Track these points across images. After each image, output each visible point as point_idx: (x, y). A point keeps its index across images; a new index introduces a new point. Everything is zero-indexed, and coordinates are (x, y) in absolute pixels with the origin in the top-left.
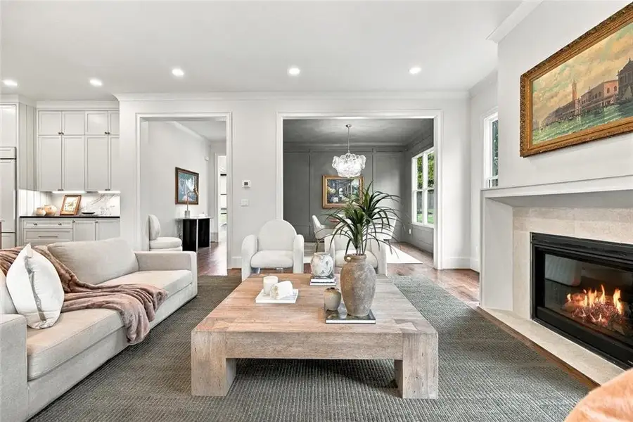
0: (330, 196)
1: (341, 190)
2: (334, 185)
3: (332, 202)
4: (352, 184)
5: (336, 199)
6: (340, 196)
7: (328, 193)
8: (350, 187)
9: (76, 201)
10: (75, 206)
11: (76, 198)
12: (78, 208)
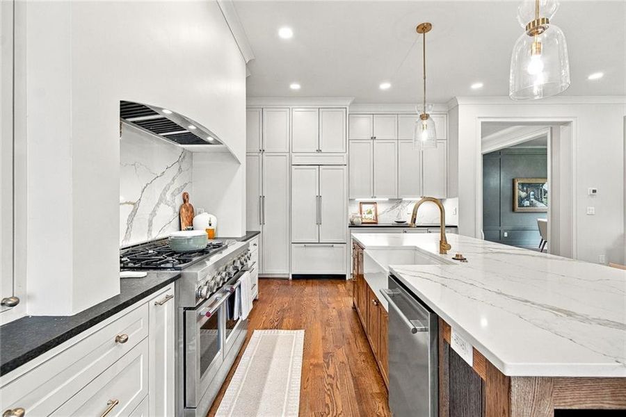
0: (521, 199)
1: (532, 193)
2: (525, 188)
3: (523, 206)
4: (544, 187)
5: (527, 203)
6: (532, 200)
7: (520, 197)
8: (541, 190)
9: (373, 209)
10: (373, 213)
11: (372, 205)
12: (376, 217)
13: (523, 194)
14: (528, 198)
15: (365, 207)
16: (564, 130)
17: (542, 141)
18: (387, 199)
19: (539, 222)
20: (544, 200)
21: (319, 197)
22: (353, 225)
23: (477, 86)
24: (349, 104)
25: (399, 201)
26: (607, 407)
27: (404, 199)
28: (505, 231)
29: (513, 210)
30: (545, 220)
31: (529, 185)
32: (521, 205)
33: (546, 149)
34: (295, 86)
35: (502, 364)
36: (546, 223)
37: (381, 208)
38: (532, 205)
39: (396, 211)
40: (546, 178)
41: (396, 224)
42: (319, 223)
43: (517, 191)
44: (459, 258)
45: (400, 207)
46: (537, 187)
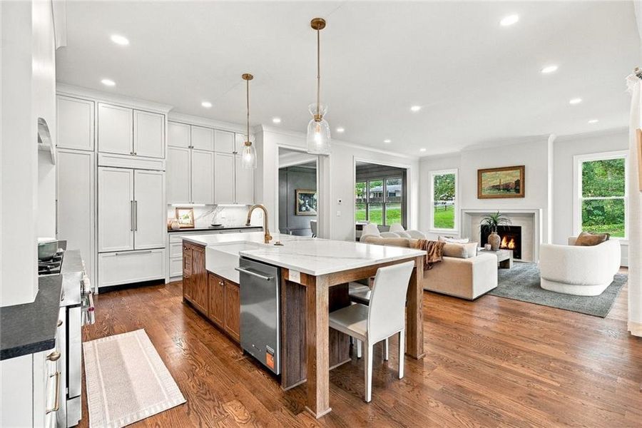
0: (300, 205)
1: (307, 201)
2: (303, 198)
3: (302, 210)
4: (314, 197)
5: (304, 208)
6: (307, 206)
7: (300, 203)
8: (313, 199)
9: (190, 214)
10: (190, 218)
11: (189, 210)
12: (193, 221)
13: (302, 202)
14: (304, 205)
15: (181, 213)
16: (325, 159)
17: (314, 164)
18: (204, 205)
19: (311, 223)
20: (314, 206)
21: (134, 203)
22: (170, 230)
23: (277, 121)
24: (168, 111)
25: (215, 206)
26: (343, 282)
27: (219, 205)
28: (290, 230)
29: (296, 214)
30: (315, 221)
31: (306, 195)
32: (300, 210)
33: (316, 169)
34: (108, 83)
35: (314, 272)
36: (316, 223)
37: (197, 214)
38: (307, 210)
39: (211, 215)
40: (316, 190)
41: (213, 227)
42: (134, 228)
43: (298, 199)
44: (278, 244)
45: (215, 212)
46: (310, 196)
